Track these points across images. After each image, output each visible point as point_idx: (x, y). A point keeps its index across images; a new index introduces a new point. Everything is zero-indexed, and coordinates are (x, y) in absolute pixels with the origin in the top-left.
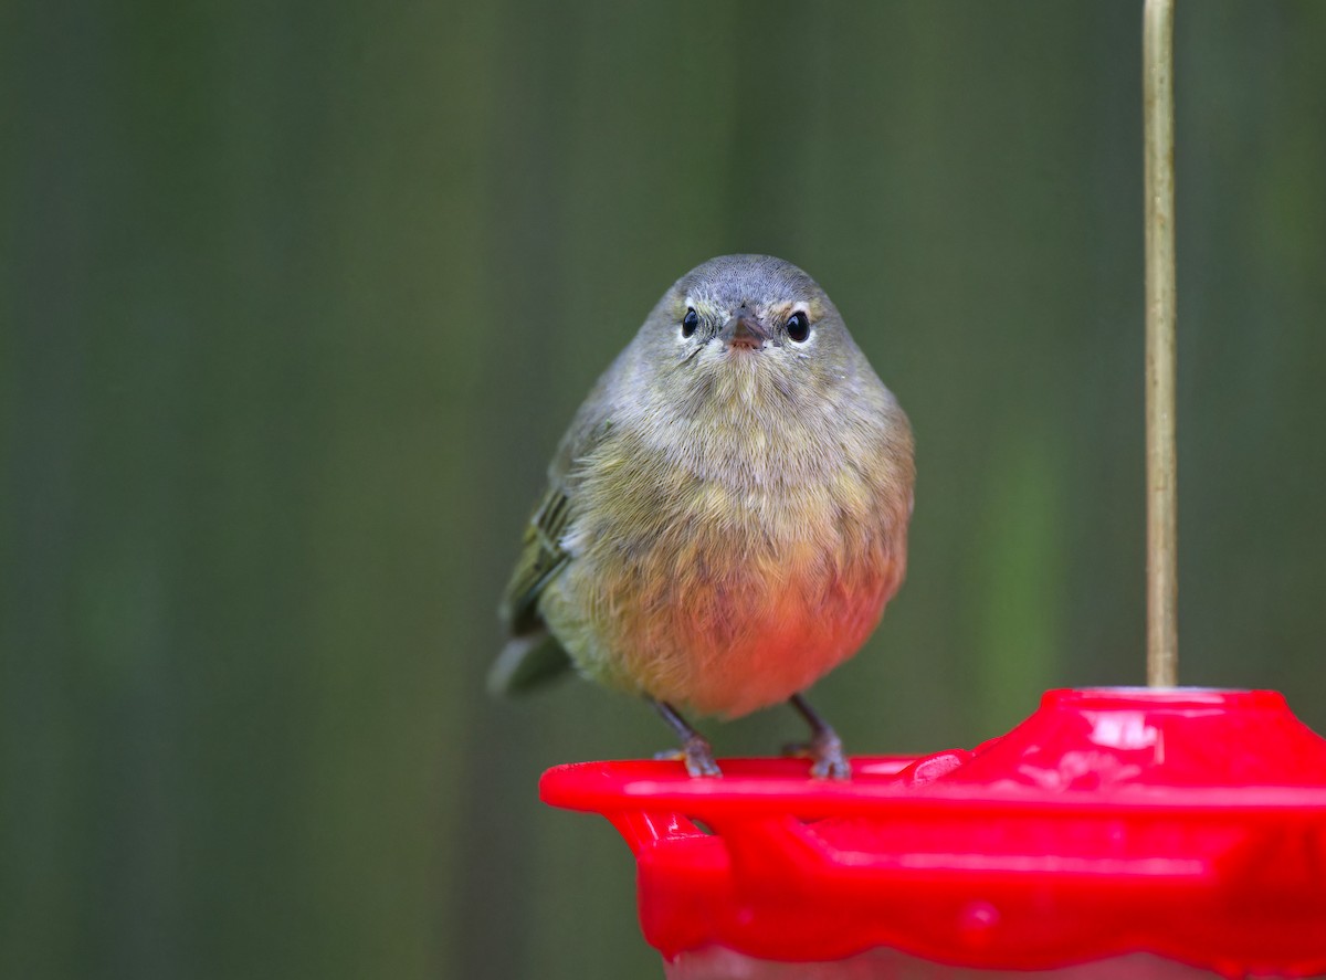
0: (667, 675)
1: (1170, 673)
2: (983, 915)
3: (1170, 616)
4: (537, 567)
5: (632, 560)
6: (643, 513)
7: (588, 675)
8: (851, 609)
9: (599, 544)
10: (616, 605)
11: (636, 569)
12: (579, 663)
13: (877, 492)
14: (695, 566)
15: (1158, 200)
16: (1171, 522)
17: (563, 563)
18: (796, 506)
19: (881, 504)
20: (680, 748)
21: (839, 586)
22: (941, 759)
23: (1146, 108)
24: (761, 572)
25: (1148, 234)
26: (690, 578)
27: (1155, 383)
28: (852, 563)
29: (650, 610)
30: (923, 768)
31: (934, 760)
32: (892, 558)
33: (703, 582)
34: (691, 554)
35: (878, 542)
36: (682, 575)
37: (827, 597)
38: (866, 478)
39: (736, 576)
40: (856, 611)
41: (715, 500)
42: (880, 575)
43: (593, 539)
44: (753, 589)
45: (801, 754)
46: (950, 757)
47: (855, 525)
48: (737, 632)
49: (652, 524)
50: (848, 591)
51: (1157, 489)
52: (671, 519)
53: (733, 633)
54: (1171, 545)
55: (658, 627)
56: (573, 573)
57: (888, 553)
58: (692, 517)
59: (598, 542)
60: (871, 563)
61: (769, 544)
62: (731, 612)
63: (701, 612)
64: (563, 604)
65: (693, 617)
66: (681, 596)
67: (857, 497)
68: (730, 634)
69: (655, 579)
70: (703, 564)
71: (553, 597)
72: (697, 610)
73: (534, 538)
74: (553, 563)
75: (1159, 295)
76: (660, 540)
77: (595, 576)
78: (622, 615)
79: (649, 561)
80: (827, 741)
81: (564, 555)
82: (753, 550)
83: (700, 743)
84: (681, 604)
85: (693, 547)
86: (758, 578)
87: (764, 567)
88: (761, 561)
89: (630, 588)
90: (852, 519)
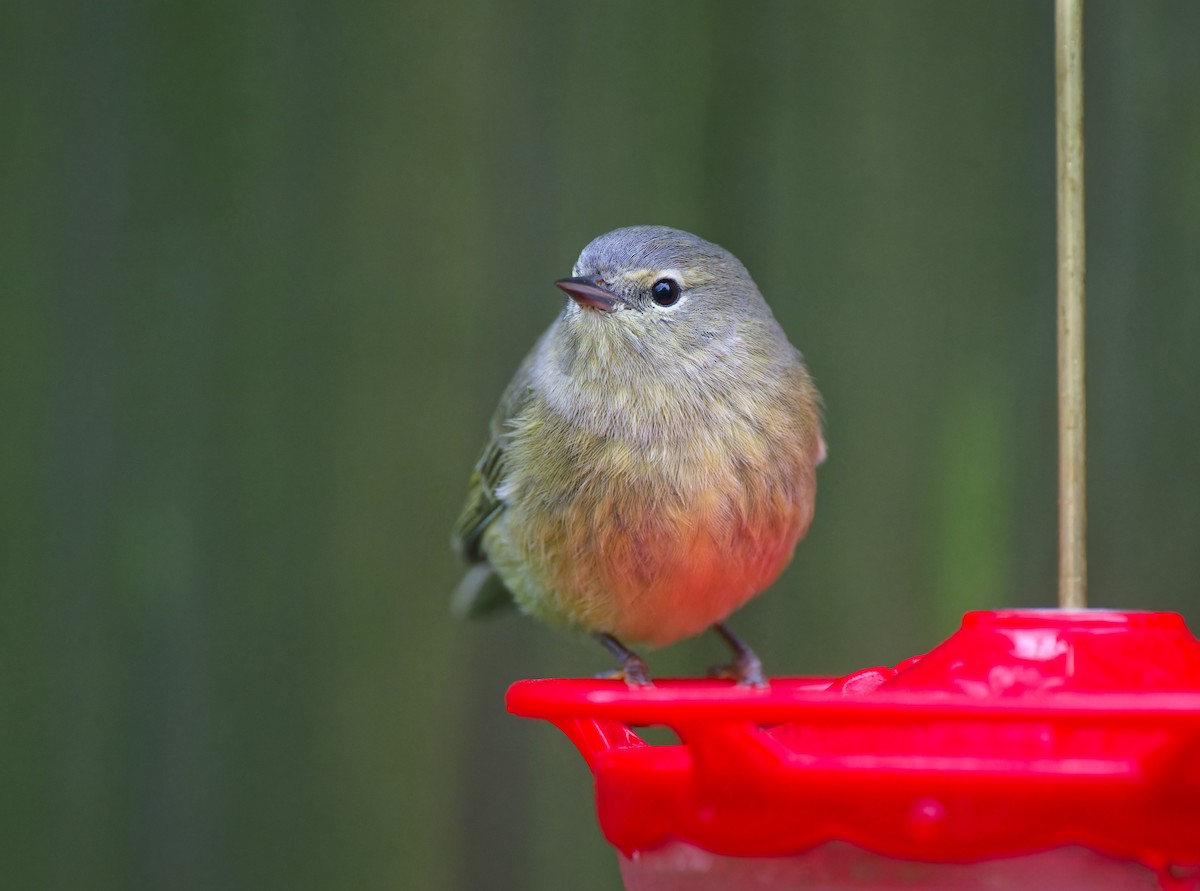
0: (596, 610)
1: (1080, 596)
2: (930, 811)
3: (1080, 544)
4: (479, 510)
5: (557, 511)
6: (561, 471)
7: (527, 609)
8: (759, 549)
9: (528, 497)
10: (546, 552)
11: (560, 522)
12: (518, 599)
13: (773, 442)
14: (611, 517)
15: (1069, 165)
16: (1081, 457)
17: (499, 509)
18: (694, 458)
19: (779, 452)
20: (619, 669)
21: (746, 529)
22: (867, 675)
23: (1058, 81)
24: (671, 520)
25: (1060, 196)
26: (608, 529)
27: (1067, 332)
28: (756, 508)
29: (577, 554)
30: (850, 686)
31: (860, 677)
32: (795, 503)
33: (620, 533)
34: (607, 507)
35: (780, 489)
36: (601, 524)
37: (736, 538)
38: (761, 430)
39: (650, 525)
40: (764, 552)
41: (620, 457)
42: (784, 518)
43: (522, 492)
44: (667, 536)
45: (724, 675)
46: (875, 673)
47: (756, 474)
48: (656, 575)
49: (569, 481)
50: (755, 534)
51: (1068, 428)
52: (584, 476)
53: (653, 575)
54: (1081, 479)
55: (584, 569)
56: (509, 518)
57: (790, 498)
58: (602, 473)
59: (527, 497)
60: (774, 507)
61: (675, 494)
62: (648, 558)
63: (621, 556)
64: (502, 545)
65: (614, 561)
66: (602, 546)
67: (755, 451)
68: (650, 577)
69: (577, 531)
70: (618, 516)
71: (493, 539)
72: (618, 555)
73: (477, 483)
74: (491, 508)
75: (1070, 252)
76: (579, 494)
77: (527, 524)
78: (553, 558)
79: (570, 514)
80: (748, 663)
81: (499, 503)
82: (661, 500)
83: (637, 663)
84: (603, 551)
85: (607, 500)
86: (670, 526)
87: (674, 516)
88: (669, 509)
89: (557, 536)
90: (751, 468)
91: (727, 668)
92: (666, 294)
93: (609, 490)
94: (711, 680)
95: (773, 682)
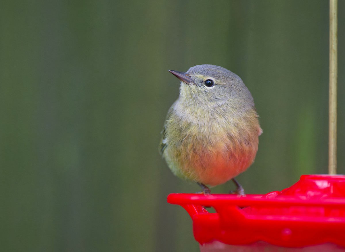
1: (335, 171)
2: (287, 232)
5: (178, 147)
6: (178, 135)
8: (238, 160)
9: (171, 143)
10: (176, 159)
11: (179, 150)
13: (240, 130)
14: (192, 149)
15: (333, 46)
16: (336, 131)
19: (242, 133)
20: (202, 191)
21: (234, 154)
22: (273, 193)
23: (330, 21)
24: (209, 150)
25: (330, 54)
26: (192, 153)
27: (332, 94)
28: (236, 148)
29: (184, 160)
30: (268, 196)
31: (271, 194)
32: (250, 147)
33: (195, 154)
34: (191, 146)
35: (243, 143)
36: (190, 151)
37: (231, 157)
39: (203, 152)
40: (240, 160)
43: (170, 141)
44: (208, 155)
46: (275, 193)
48: (207, 166)
49: (180, 138)
50: (237, 156)
51: (332, 122)
52: (184, 137)
54: (336, 137)
55: (187, 164)
57: (248, 145)
58: (189, 135)
60: (242, 148)
61: (210, 142)
62: (204, 161)
65: (195, 162)
66: (190, 157)
67: (235, 132)
68: (205, 167)
69: (184, 152)
70: (194, 149)
72: (195, 160)
74: (164, 146)
75: (333, 71)
76: (183, 142)
77: (171, 150)
79: (182, 147)
80: (240, 190)
81: (165, 145)
82: (206, 144)
83: (207, 189)
84: (191, 159)
85: (191, 144)
86: (209, 152)
87: (210, 149)
88: (209, 147)
89: (179, 154)
90: (234, 137)
91: (234, 191)
92: (210, 84)
93: (191, 141)
94: (230, 194)
95: (247, 195)
